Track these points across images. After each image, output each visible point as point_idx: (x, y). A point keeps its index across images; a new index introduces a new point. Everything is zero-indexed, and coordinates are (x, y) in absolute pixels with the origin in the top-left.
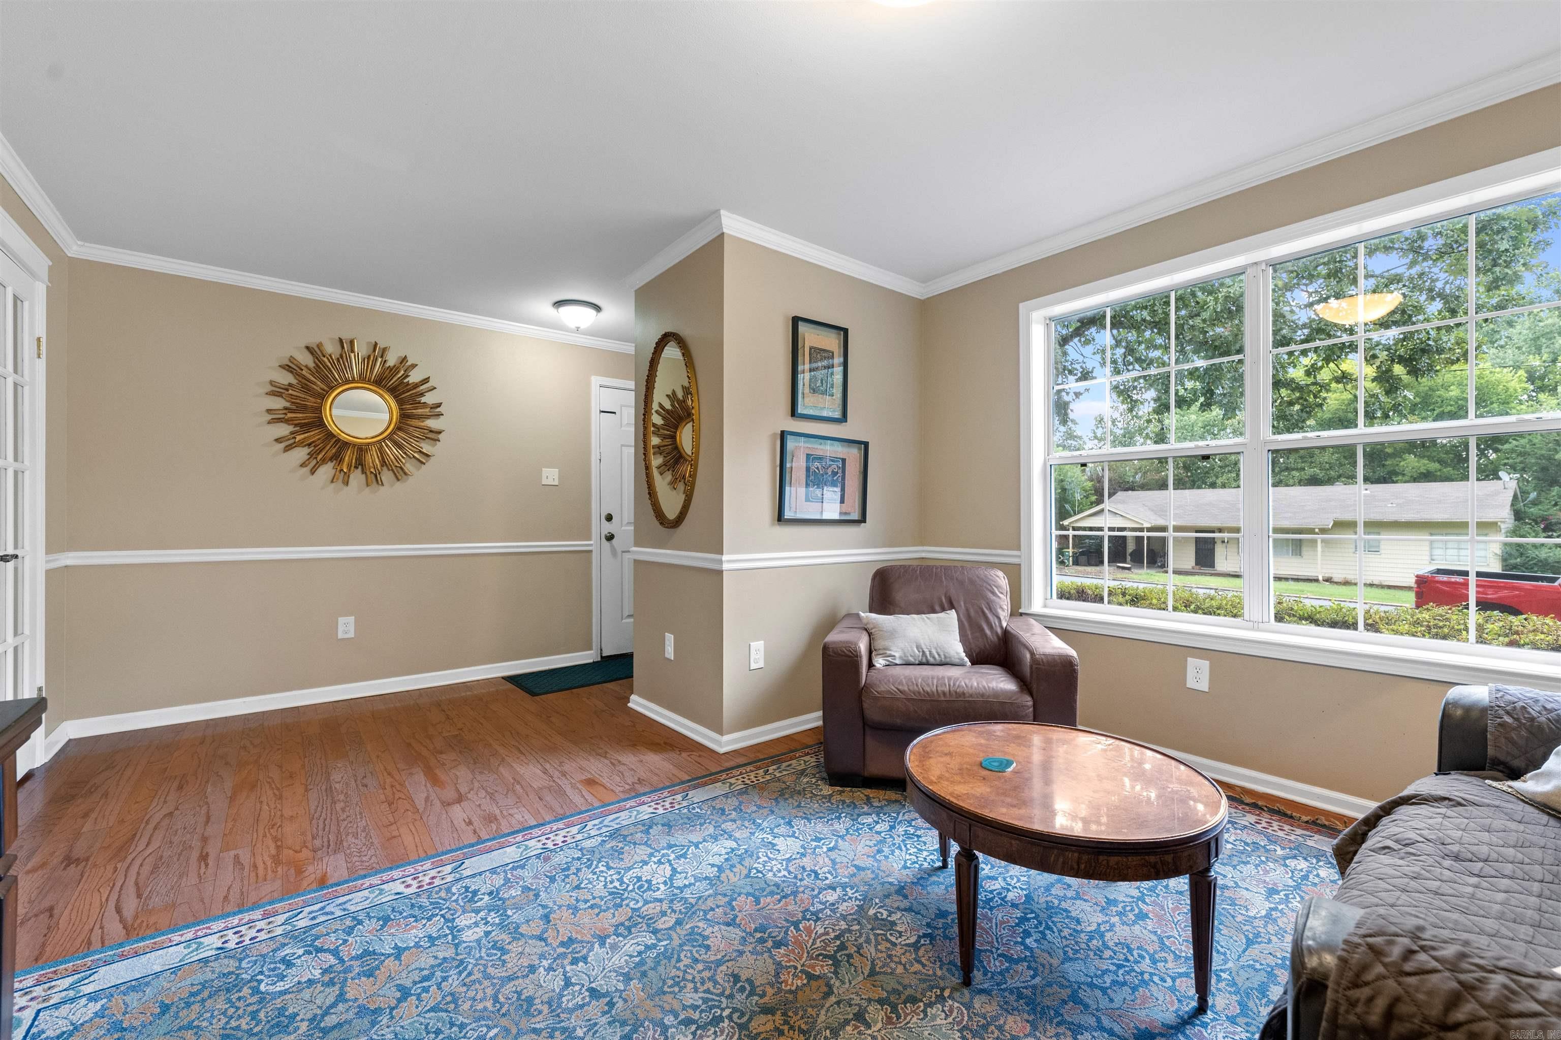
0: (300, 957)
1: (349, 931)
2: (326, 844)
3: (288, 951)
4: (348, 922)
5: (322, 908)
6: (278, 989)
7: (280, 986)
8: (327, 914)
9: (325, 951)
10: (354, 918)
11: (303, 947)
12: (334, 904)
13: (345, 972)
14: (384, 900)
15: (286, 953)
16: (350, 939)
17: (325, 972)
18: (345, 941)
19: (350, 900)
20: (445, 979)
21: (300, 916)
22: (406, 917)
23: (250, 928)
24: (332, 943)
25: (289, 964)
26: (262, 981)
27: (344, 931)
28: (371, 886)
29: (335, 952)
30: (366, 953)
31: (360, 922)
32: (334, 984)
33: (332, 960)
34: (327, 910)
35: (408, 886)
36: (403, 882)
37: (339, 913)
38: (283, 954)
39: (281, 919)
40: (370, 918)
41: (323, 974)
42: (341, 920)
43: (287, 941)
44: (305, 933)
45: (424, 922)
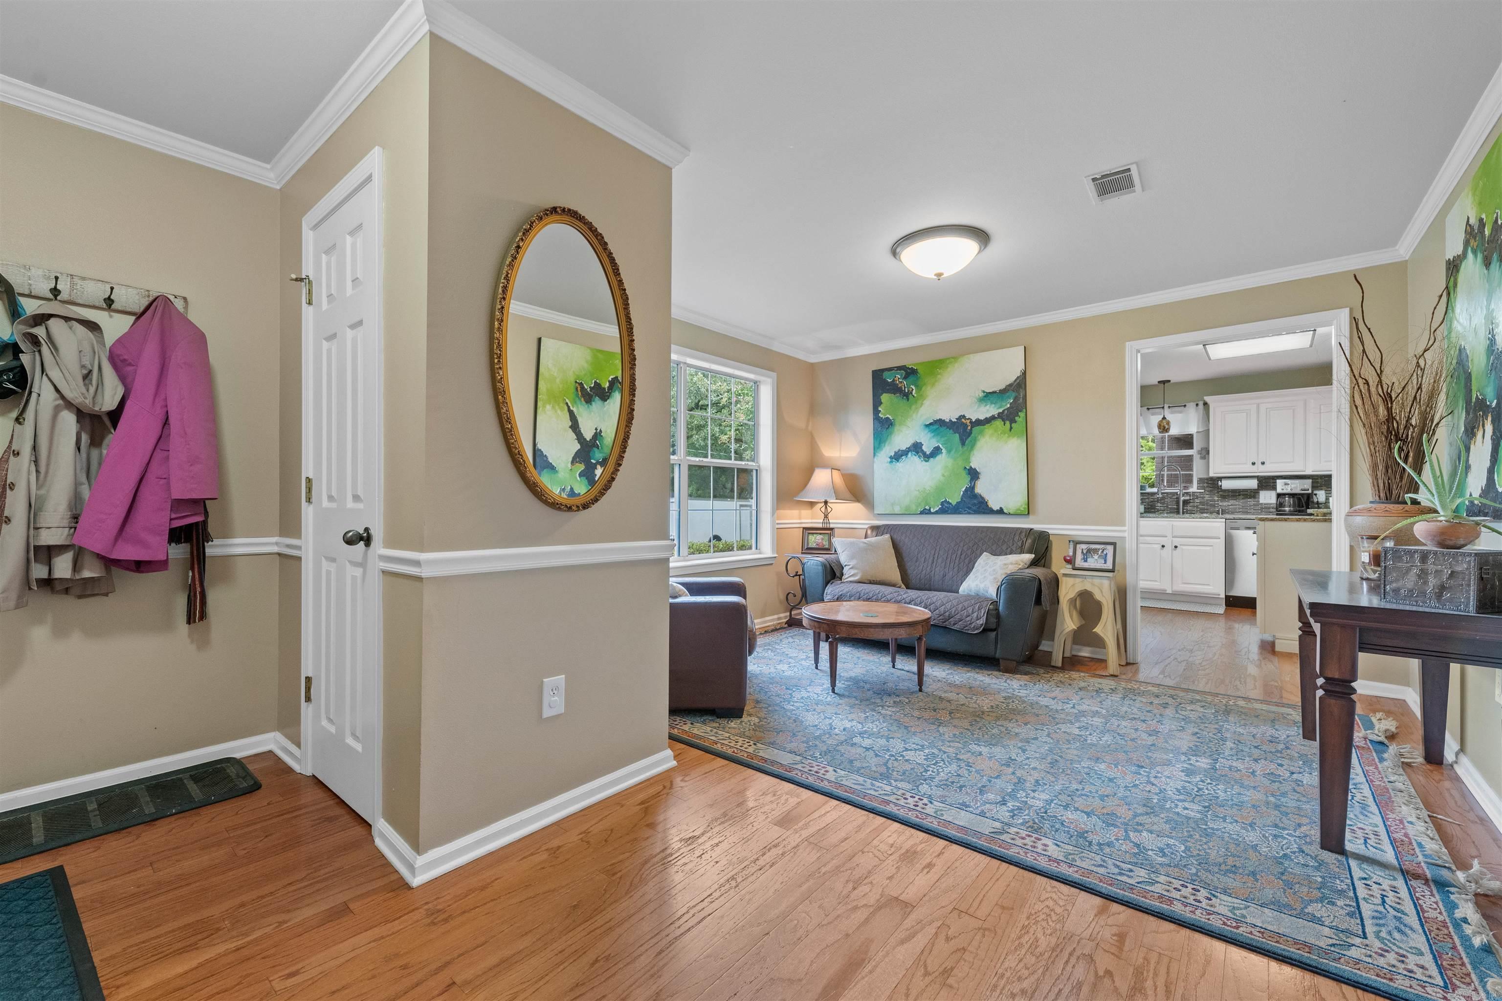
0: (1152, 850)
1: (1110, 844)
2: (1073, 960)
3: (1160, 859)
4: (1107, 850)
5: (1121, 874)
6: (1173, 841)
7: (1171, 841)
8: (1118, 867)
9: (1133, 842)
10: (1102, 850)
11: (1148, 855)
12: (1109, 871)
13: (1127, 825)
14: (1071, 847)
15: (1161, 859)
16: (1113, 839)
17: (1140, 831)
18: (1117, 840)
19: (1094, 865)
20: (1077, 790)
21: (1141, 880)
22: (1067, 827)
23: (1185, 897)
24: (1126, 845)
25: (1162, 850)
26: (1182, 852)
27: (1114, 847)
28: (1071, 865)
29: (1127, 838)
30: (1108, 825)
31: (1099, 844)
32: (1137, 822)
33: (1131, 834)
34: (1116, 871)
35: (1045, 845)
36: (1045, 850)
37: (1110, 862)
38: (1163, 859)
39: (1158, 889)
40: (1090, 843)
41: (1142, 831)
42: (1111, 855)
43: (1158, 866)
44: (1142, 864)
45: (1060, 818)
